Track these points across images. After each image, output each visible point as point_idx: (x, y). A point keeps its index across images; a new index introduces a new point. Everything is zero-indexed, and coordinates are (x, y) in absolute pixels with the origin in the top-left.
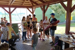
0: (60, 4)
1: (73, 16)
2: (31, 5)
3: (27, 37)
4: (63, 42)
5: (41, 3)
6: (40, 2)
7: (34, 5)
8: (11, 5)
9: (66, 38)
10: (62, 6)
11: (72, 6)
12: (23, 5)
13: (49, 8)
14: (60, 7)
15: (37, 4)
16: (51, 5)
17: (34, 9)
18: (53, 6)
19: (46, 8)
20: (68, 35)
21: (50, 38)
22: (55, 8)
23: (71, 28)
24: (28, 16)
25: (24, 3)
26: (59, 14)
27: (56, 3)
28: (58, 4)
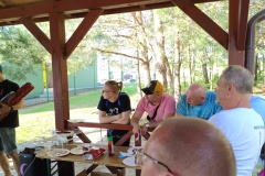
9: (60, 147)
14: (23, 40)
20: (68, 135)
22: (3, 42)
26: (19, 64)
27: (5, 24)
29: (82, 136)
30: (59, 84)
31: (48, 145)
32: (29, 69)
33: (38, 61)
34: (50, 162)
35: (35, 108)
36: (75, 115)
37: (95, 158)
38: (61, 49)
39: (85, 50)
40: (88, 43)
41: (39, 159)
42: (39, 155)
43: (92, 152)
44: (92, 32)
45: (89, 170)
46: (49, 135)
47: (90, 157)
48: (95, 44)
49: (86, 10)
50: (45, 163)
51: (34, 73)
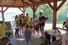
0: (47, 4)
1: (58, 15)
2: (23, 5)
3: (19, 33)
4: (51, 36)
5: (32, 3)
6: (30, 3)
7: (25, 5)
8: (4, 5)
9: (53, 33)
11: (58, 6)
12: (15, 5)
13: (38, 8)
14: (48, 7)
15: (28, 4)
16: (40, 6)
17: (25, 8)
18: (42, 6)
19: (35, 8)
20: (55, 30)
21: (40, 33)
22: (44, 8)
23: (57, 25)
24: (20, 15)
25: (16, 3)
26: (46, 13)
27: (44, 4)
28: (46, 4)
29: (59, 31)
33: (51, 12)
39: (63, 9)
41: (48, 34)
44: (65, 4)
45: (60, 40)
47: (60, 37)
51: (49, 15)
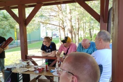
9: (23, 67)
10: (10, 16)
14: (5, 17)
20: (27, 62)
26: (4, 29)
29: (34, 62)
30: (23, 38)
31: (18, 67)
32: (8, 31)
33: (13, 27)
34: (19, 74)
35: (11, 49)
36: (30, 53)
37: (40, 72)
38: (24, 22)
39: (35, 22)
40: (36, 19)
41: (13, 73)
42: (13, 71)
43: (39, 69)
44: (38, 14)
45: (37, 78)
46: (18, 62)
47: (38, 72)
48: (40, 20)
49: (35, 4)
50: (16, 75)
51: (11, 33)
